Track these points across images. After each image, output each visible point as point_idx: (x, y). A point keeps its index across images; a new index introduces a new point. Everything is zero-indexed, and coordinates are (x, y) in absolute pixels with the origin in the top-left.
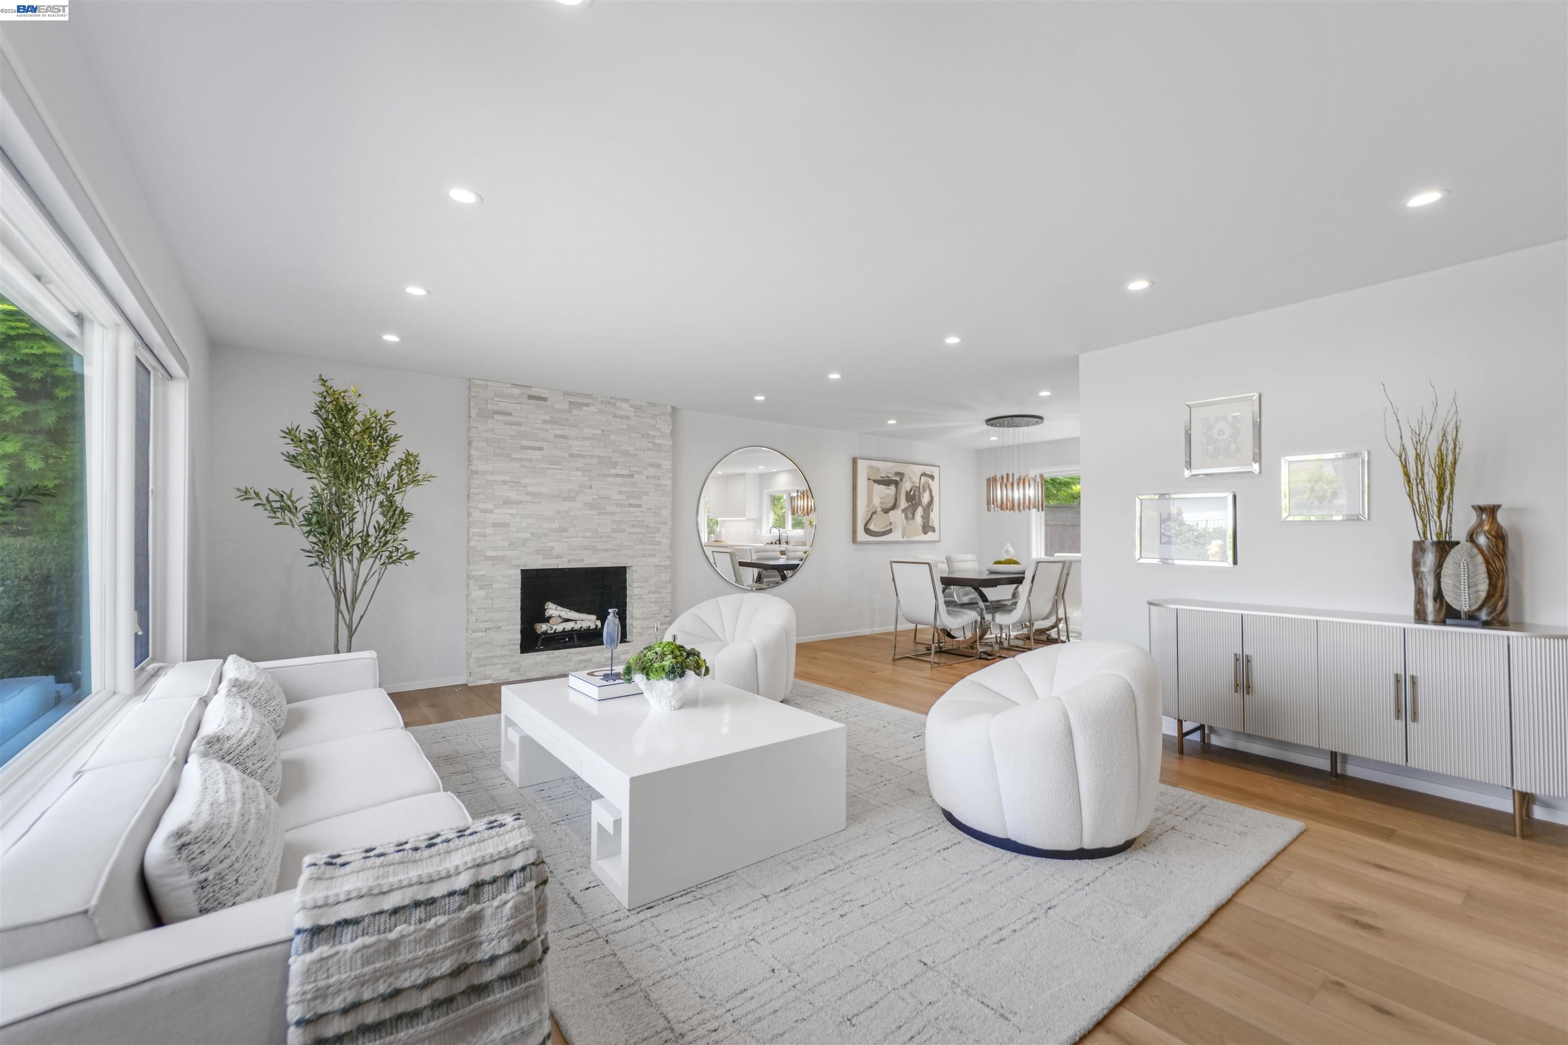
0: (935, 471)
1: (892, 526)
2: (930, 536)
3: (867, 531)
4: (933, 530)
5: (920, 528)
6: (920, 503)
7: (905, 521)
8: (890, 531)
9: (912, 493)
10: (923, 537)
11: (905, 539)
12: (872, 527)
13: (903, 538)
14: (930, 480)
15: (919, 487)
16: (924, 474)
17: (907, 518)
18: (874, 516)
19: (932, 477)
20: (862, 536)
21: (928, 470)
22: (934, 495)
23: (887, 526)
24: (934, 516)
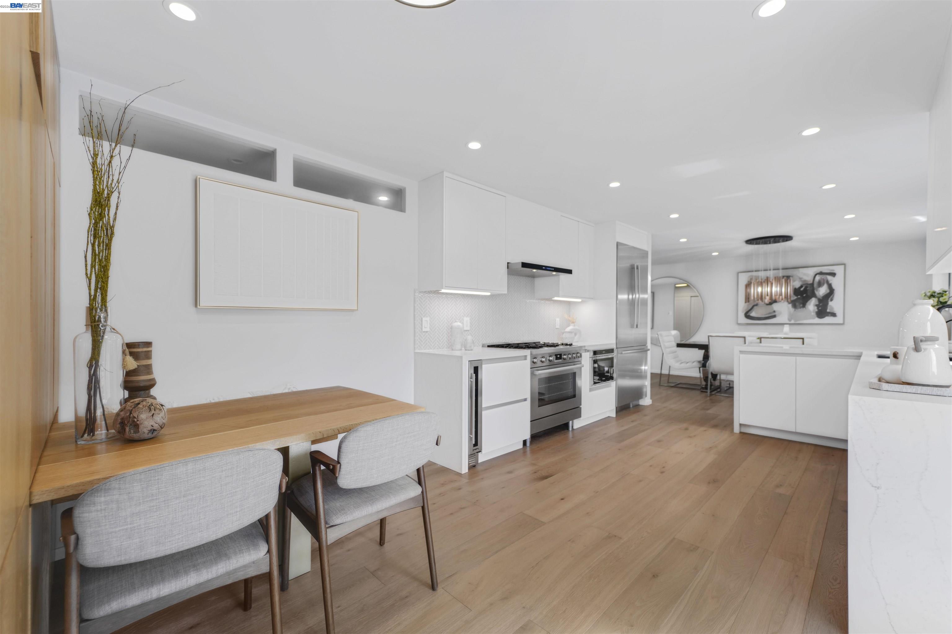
0: (839, 270)
1: (776, 313)
2: (828, 320)
3: (747, 316)
4: (834, 315)
5: (814, 314)
6: (814, 295)
7: (792, 310)
8: (774, 316)
9: (802, 289)
10: (817, 320)
11: (793, 322)
12: (753, 314)
13: (790, 320)
14: (829, 278)
15: (812, 284)
16: (821, 273)
17: (795, 306)
18: (755, 307)
19: (833, 274)
20: (742, 319)
21: (825, 269)
22: (834, 286)
23: (770, 313)
24: (834, 305)
